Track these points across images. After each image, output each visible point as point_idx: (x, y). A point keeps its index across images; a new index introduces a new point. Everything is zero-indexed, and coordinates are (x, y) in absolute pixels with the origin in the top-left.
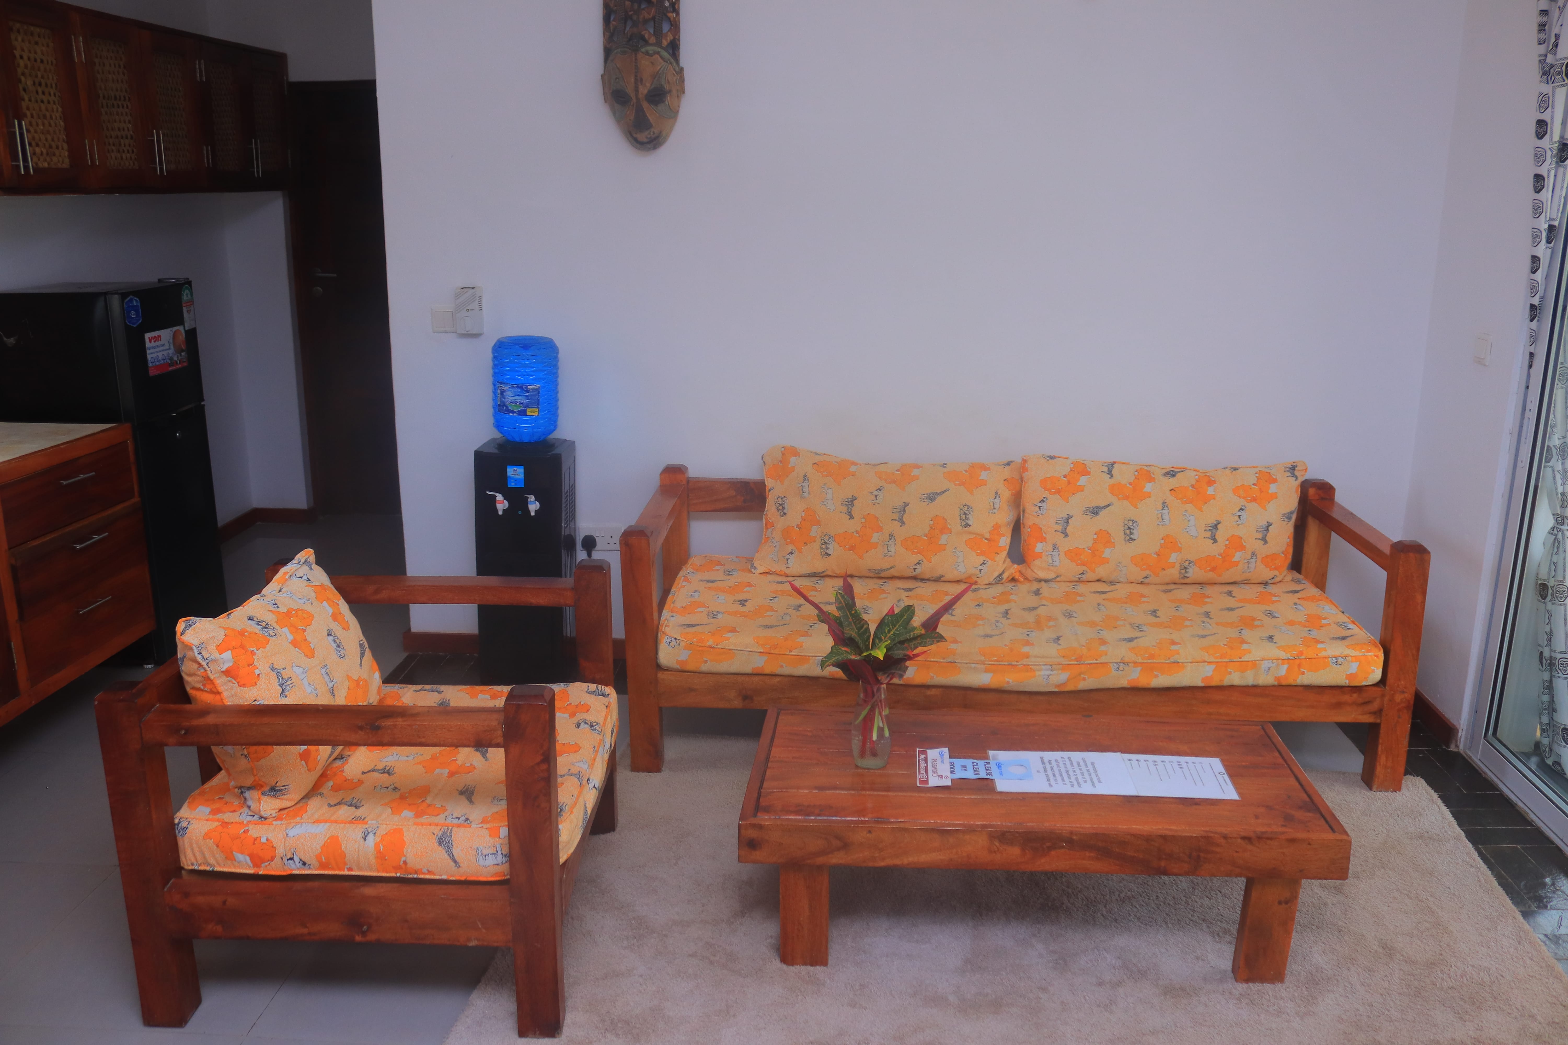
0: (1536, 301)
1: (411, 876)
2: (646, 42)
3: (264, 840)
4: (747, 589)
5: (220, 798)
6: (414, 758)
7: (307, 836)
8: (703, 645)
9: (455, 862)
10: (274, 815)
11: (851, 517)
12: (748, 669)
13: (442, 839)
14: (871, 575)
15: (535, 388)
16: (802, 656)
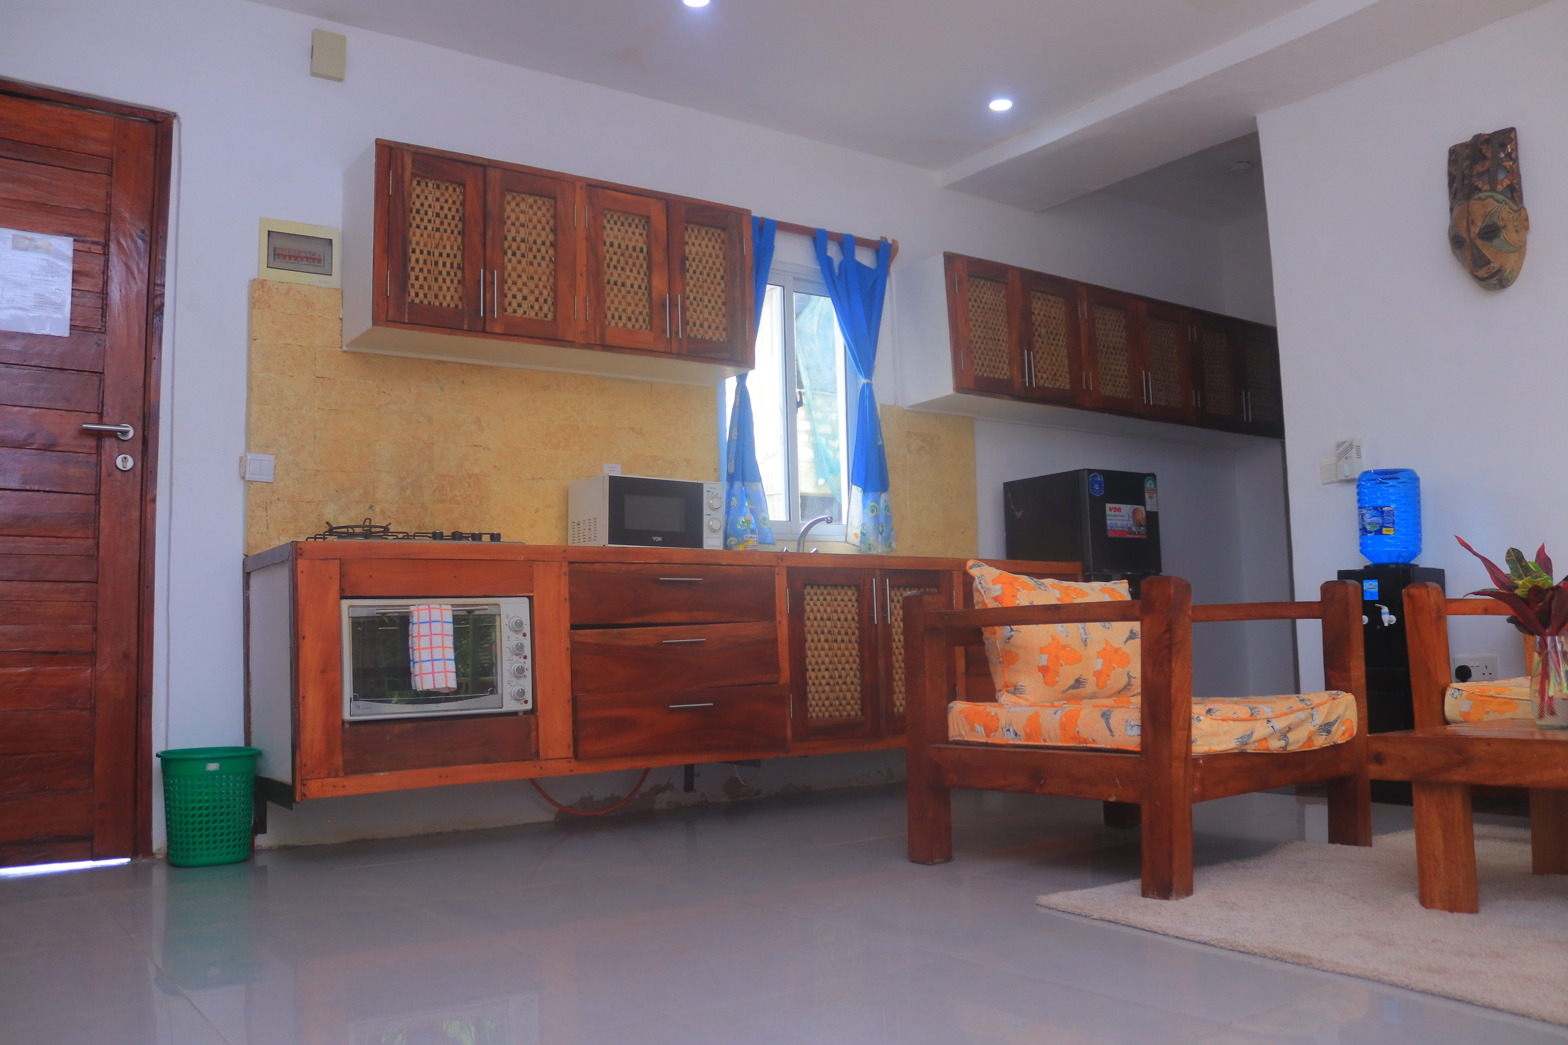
1: (1081, 745)
2: (1480, 191)
3: (993, 714)
7: (1020, 712)
8: (1484, 695)
9: (1111, 731)
13: (1105, 713)
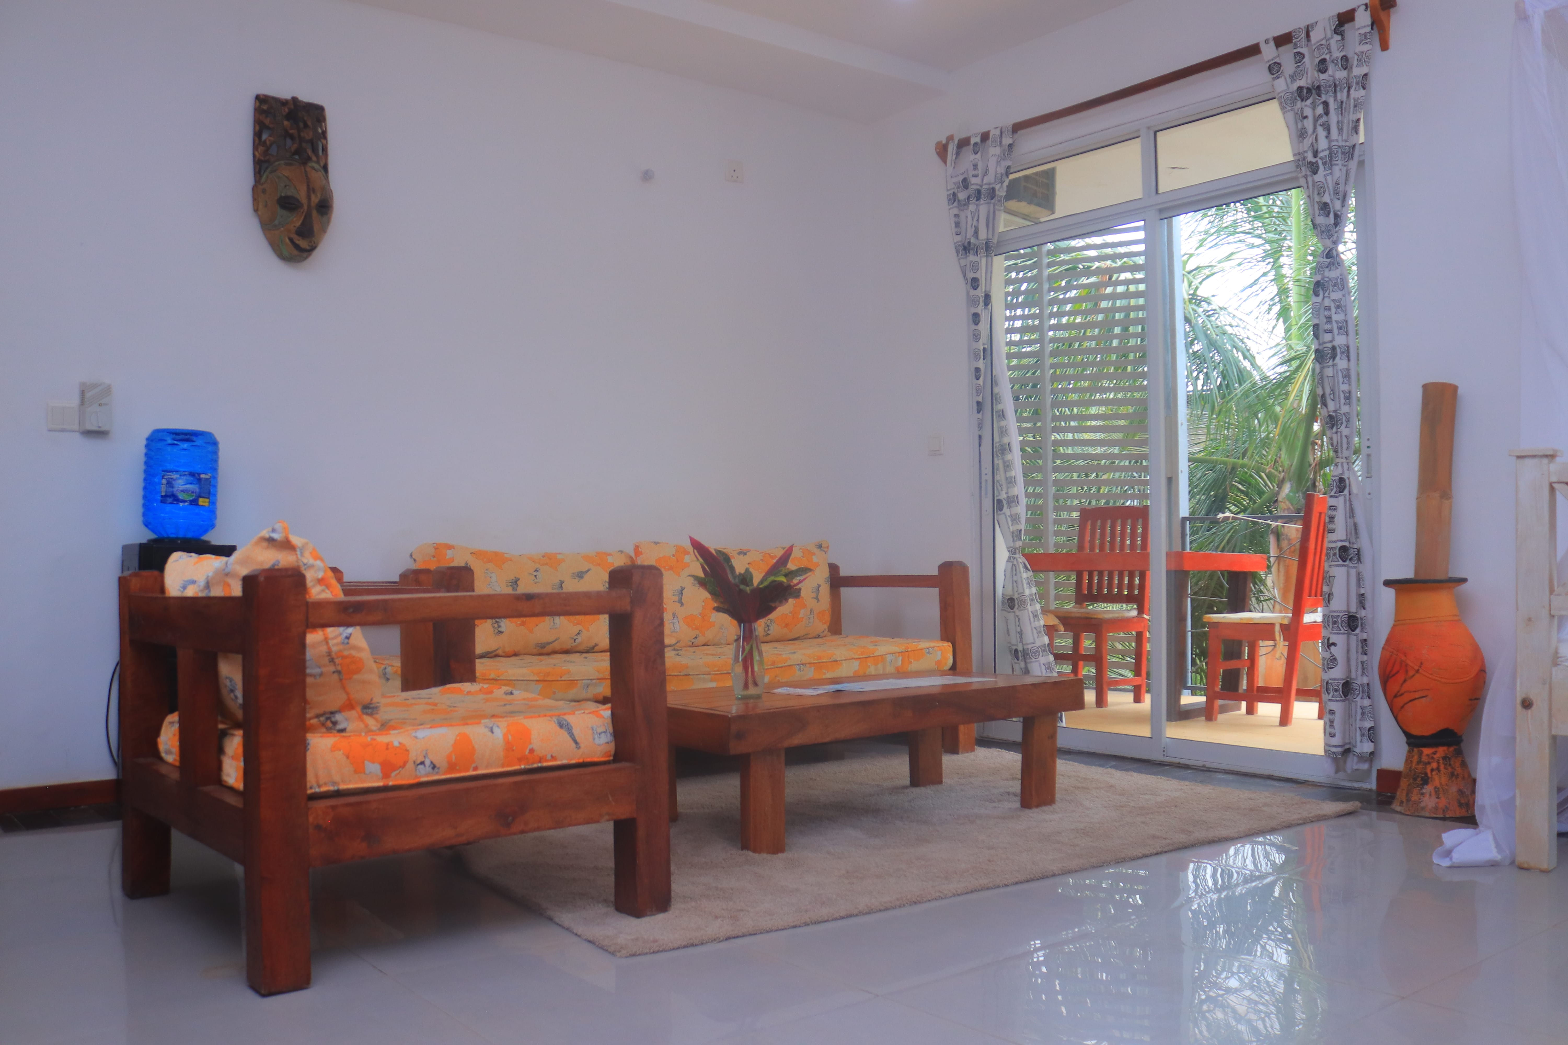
0: (980, 399)
1: (538, 765)
2: (311, 159)
3: (397, 746)
7: (435, 736)
9: (576, 743)
13: (560, 723)
16: (571, 680)
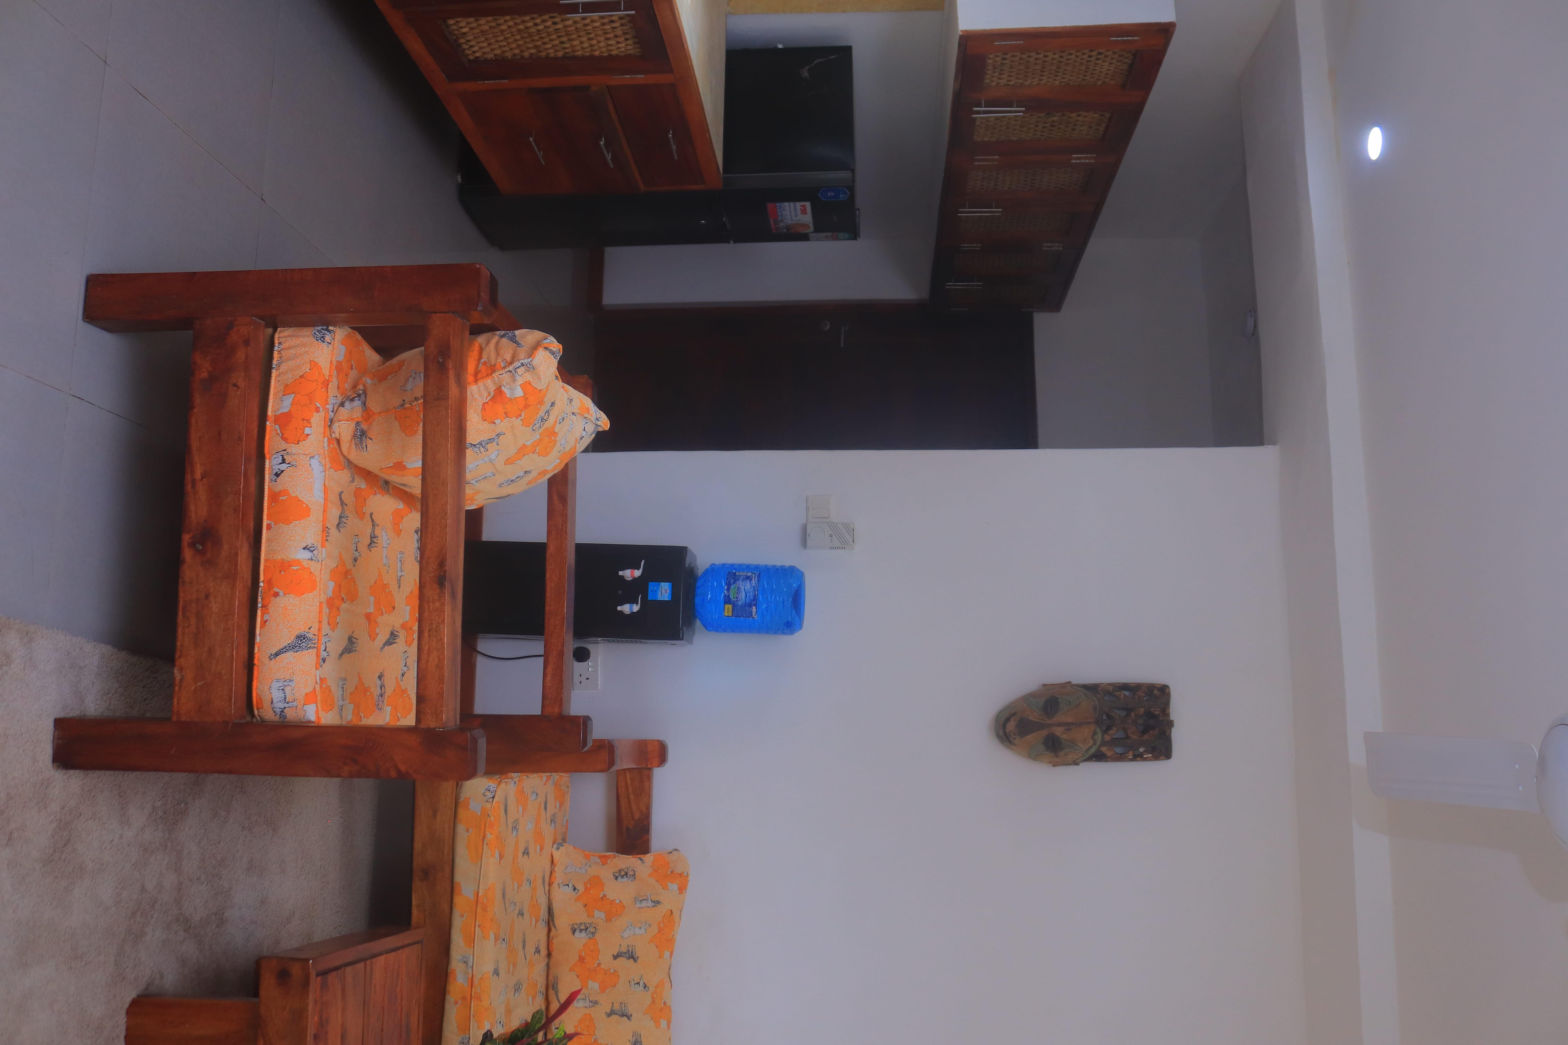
1: (260, 600)
2: (1105, 732)
3: (307, 431)
4: (538, 847)
5: (352, 365)
6: (385, 565)
7: (311, 480)
8: (487, 828)
9: (277, 655)
10: (333, 436)
11: (615, 957)
12: (458, 877)
13: (304, 639)
14: (551, 978)
15: (754, 614)
16: (474, 940)
